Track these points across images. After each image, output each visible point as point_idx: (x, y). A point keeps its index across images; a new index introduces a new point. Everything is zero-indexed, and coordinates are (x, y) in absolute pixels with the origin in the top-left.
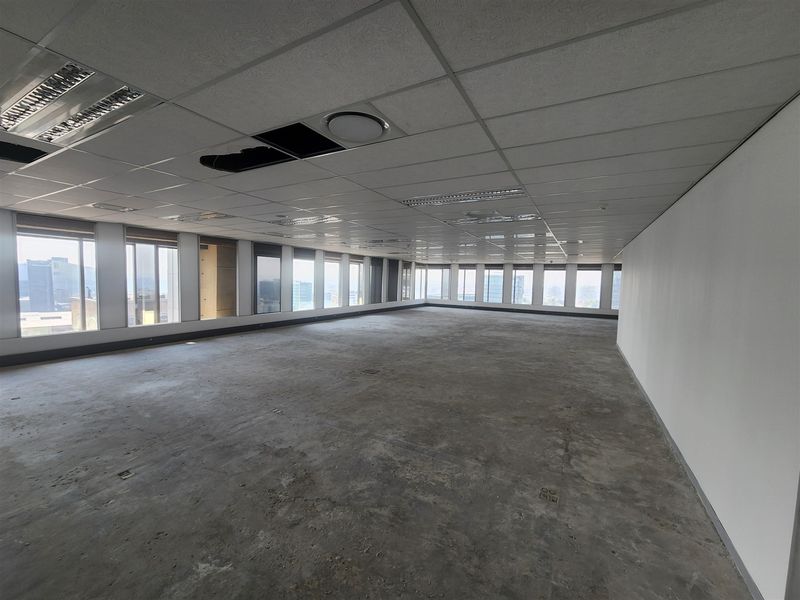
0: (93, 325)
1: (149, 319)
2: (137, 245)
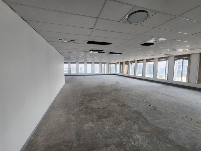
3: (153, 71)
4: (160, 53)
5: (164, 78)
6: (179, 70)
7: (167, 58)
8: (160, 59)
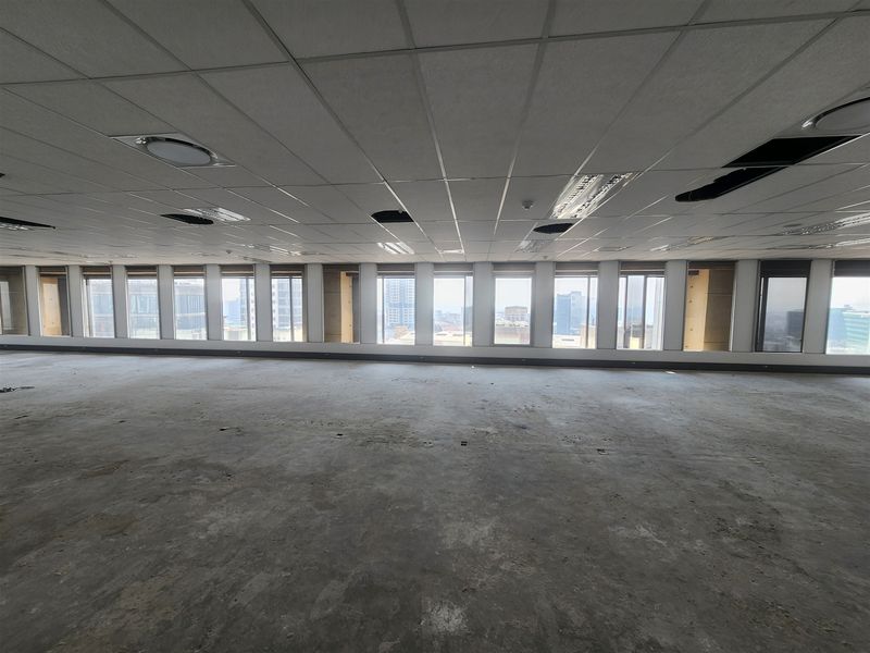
0: (592, 345)
1: (634, 344)
2: (630, 277)
3: (204, 313)
4: (229, 252)
5: (244, 338)
6: (281, 307)
7: (249, 267)
8: (228, 270)
